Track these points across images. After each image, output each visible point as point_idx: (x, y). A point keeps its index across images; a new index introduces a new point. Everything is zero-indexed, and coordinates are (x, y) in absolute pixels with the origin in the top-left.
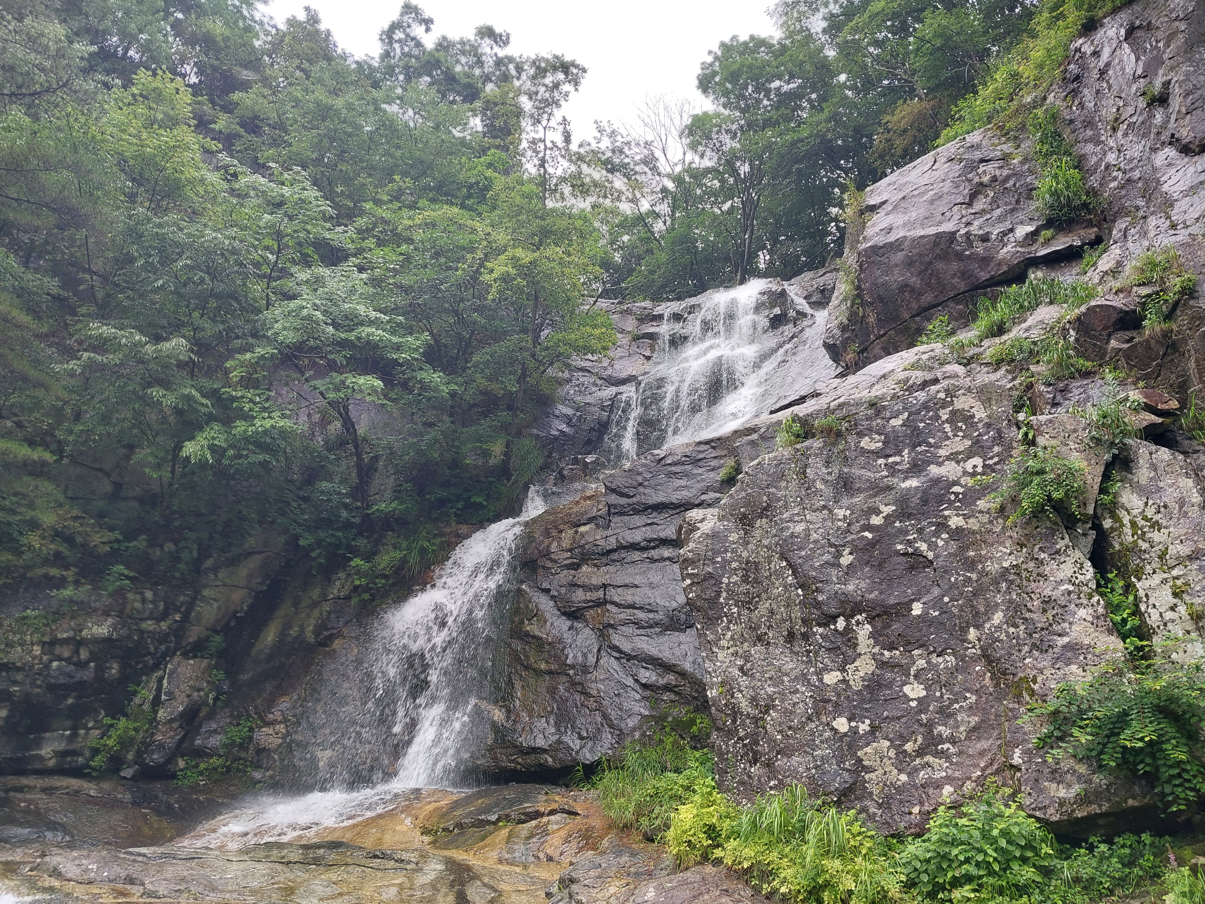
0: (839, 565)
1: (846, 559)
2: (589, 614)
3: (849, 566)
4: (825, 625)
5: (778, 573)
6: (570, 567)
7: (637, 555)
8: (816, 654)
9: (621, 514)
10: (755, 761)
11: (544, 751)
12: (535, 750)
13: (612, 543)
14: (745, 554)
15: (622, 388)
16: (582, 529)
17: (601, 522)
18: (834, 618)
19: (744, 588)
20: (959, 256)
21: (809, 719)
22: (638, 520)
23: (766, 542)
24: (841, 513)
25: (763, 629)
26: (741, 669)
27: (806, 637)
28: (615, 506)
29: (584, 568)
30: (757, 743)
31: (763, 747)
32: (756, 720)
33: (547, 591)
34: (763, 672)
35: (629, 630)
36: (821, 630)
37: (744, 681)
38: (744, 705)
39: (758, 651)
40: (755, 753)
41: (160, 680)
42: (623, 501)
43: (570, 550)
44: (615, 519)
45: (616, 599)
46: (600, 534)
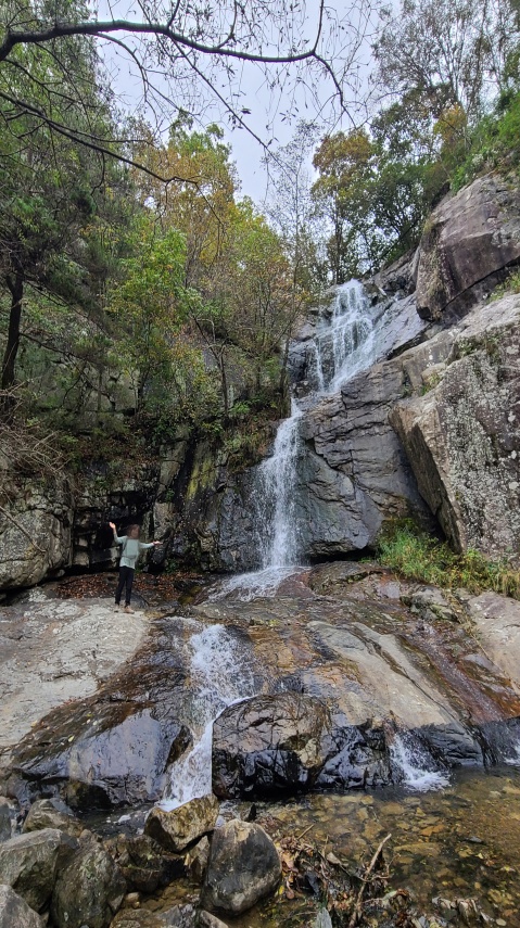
0: (508, 422)
1: (512, 418)
2: (344, 467)
3: (514, 422)
4: (506, 456)
5: (477, 430)
6: (330, 441)
7: (363, 432)
8: (503, 472)
9: (352, 408)
10: (482, 535)
11: (338, 543)
12: (334, 543)
13: (350, 426)
14: (456, 420)
15: (307, 343)
16: (334, 418)
17: (342, 414)
18: (510, 452)
19: (459, 439)
20: (495, 248)
21: (506, 509)
22: (361, 412)
23: (467, 412)
24: (504, 392)
25: (472, 462)
26: (465, 484)
27: (496, 464)
28: (349, 404)
29: (338, 441)
30: (481, 525)
31: (485, 526)
32: (479, 512)
33: (322, 456)
34: (478, 486)
35: (367, 475)
36: (503, 459)
37: (469, 491)
38: (471, 505)
39: (472, 474)
40: (482, 530)
41: (151, 516)
42: (353, 401)
43: (330, 432)
44: (350, 412)
45: (359, 458)
46: (343, 421)
